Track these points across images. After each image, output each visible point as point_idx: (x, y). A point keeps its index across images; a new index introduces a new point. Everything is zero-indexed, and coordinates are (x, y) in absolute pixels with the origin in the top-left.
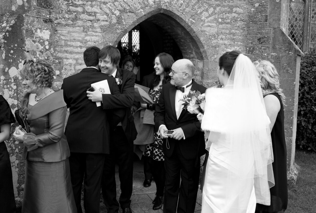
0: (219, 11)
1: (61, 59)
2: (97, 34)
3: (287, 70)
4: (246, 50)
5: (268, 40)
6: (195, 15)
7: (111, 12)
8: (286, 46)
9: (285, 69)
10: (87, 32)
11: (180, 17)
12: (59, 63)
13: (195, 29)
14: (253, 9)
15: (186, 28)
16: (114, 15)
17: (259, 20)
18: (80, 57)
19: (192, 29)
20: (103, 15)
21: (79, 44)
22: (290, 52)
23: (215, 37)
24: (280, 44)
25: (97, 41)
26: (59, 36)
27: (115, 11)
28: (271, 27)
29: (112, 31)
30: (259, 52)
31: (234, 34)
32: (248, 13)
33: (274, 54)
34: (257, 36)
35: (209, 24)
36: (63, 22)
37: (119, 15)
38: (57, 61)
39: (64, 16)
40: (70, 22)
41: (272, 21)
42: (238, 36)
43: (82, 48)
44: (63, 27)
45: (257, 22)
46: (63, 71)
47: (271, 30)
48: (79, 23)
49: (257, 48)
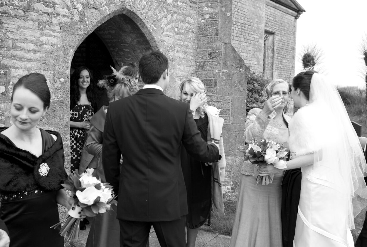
0: (176, 19)
1: (8, 68)
2: (55, 34)
3: (239, 88)
4: (196, 65)
5: (219, 56)
6: (156, 21)
7: (73, 5)
8: (237, 63)
9: (236, 87)
10: (42, 30)
11: (143, 22)
12: (4, 74)
13: (156, 38)
14: (203, 21)
15: (146, 36)
16: (76, 10)
17: (210, 33)
18: (33, 66)
19: (154, 37)
20: (64, 8)
21: (32, 46)
22: (241, 69)
23: (172, 49)
24: (232, 60)
25: (56, 44)
26: (5, 32)
27: (77, 4)
28: (222, 42)
29: (73, 31)
30: (210, 68)
31: (187, 46)
32: (198, 24)
33: (226, 70)
34: (208, 50)
35: (168, 33)
36: (10, 11)
37: (82, 10)
38: (2, 71)
39: (13, 2)
40: (20, 12)
41: (223, 36)
42: (190, 49)
43: (36, 53)
44: (10, 19)
45: (208, 35)
46: (11, 87)
47: (222, 45)
48: (33, 15)
49: (208, 64)
